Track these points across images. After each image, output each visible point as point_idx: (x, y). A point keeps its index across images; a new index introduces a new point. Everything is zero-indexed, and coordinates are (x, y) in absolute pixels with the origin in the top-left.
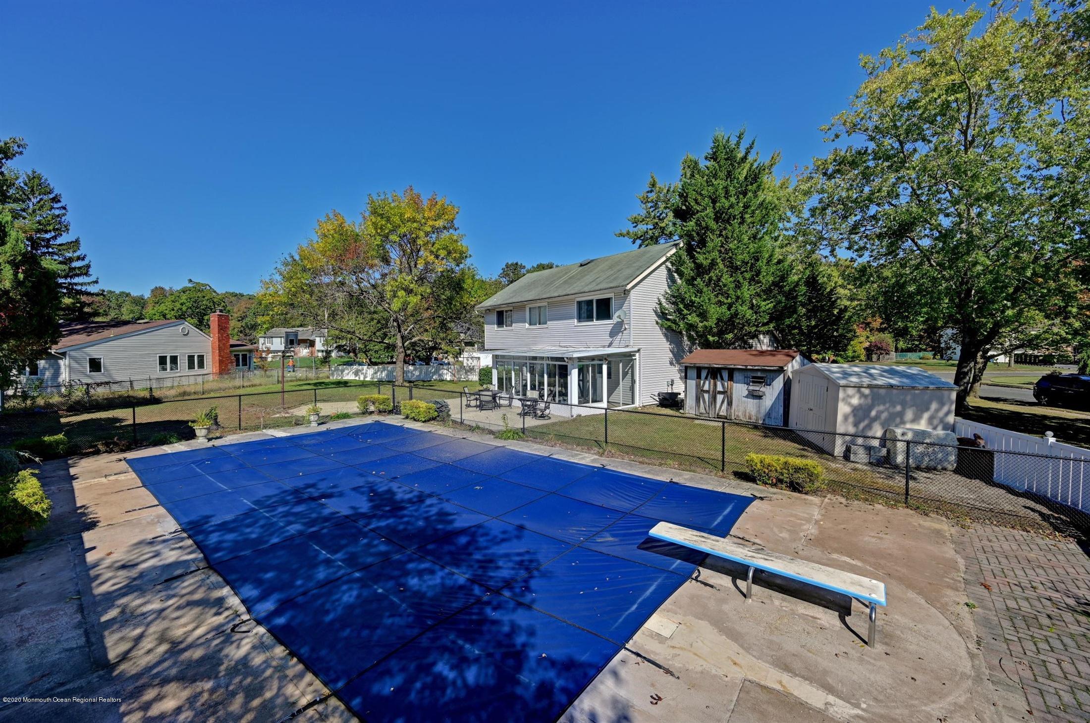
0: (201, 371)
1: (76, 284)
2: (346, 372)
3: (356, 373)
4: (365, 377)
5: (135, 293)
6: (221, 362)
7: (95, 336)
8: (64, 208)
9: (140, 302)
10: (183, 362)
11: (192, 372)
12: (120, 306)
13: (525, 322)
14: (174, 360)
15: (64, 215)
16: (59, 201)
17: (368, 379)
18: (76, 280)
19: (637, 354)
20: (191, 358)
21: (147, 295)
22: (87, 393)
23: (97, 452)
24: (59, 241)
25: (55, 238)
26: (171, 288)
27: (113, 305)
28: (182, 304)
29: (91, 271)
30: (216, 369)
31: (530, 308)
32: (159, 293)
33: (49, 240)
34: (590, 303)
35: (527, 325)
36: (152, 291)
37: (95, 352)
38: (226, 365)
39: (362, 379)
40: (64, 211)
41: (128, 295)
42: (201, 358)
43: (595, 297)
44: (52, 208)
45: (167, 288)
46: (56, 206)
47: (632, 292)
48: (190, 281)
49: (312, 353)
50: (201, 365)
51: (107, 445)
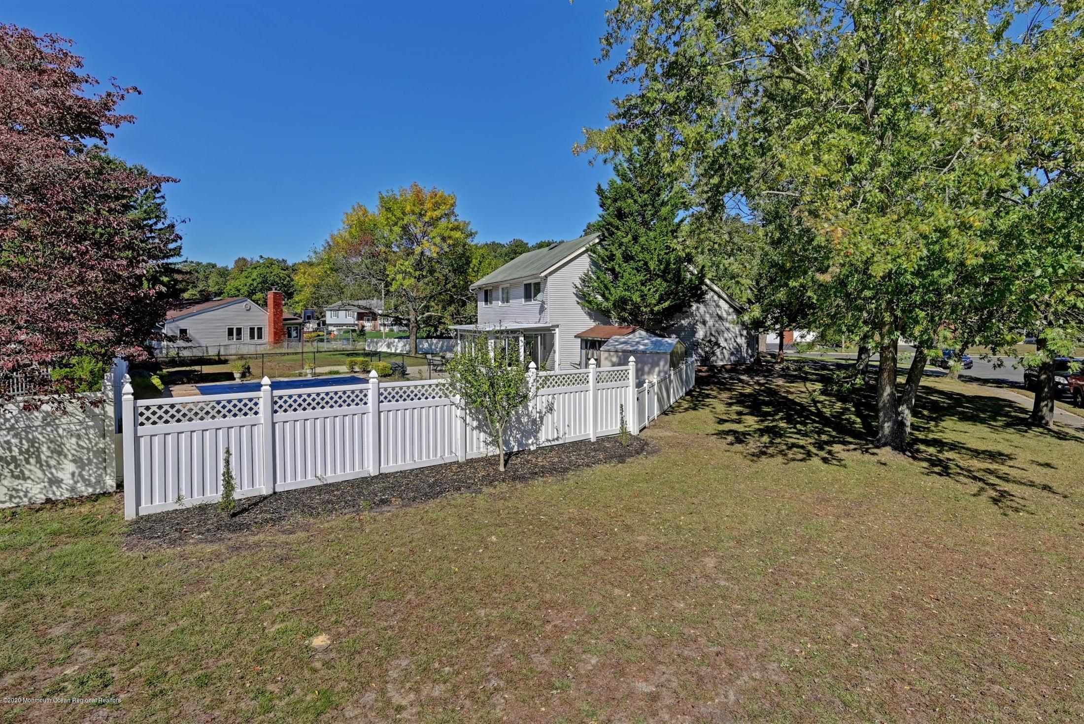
0: (260, 341)
1: (171, 264)
2: (380, 344)
3: (389, 346)
4: (396, 349)
5: (220, 265)
6: (275, 334)
7: (185, 311)
8: (163, 197)
9: (224, 273)
10: (246, 334)
11: (253, 341)
12: (207, 278)
13: (498, 300)
14: (239, 331)
15: (163, 203)
16: (159, 191)
17: (398, 351)
18: (171, 260)
19: (557, 330)
20: (252, 330)
21: (231, 265)
22: (178, 354)
23: (183, 383)
24: (160, 226)
25: (156, 223)
26: (252, 259)
27: (201, 276)
28: (253, 280)
29: (183, 252)
30: (272, 340)
31: (503, 289)
32: (242, 264)
33: (151, 225)
34: (530, 284)
35: (500, 303)
36: (236, 262)
37: (183, 324)
38: (280, 337)
39: (393, 351)
40: (163, 200)
41: (214, 266)
42: (260, 329)
43: (533, 281)
44: (155, 198)
45: (249, 259)
46: (157, 195)
47: (549, 278)
48: (261, 257)
49: (375, 326)
50: (260, 337)
51: (187, 378)
